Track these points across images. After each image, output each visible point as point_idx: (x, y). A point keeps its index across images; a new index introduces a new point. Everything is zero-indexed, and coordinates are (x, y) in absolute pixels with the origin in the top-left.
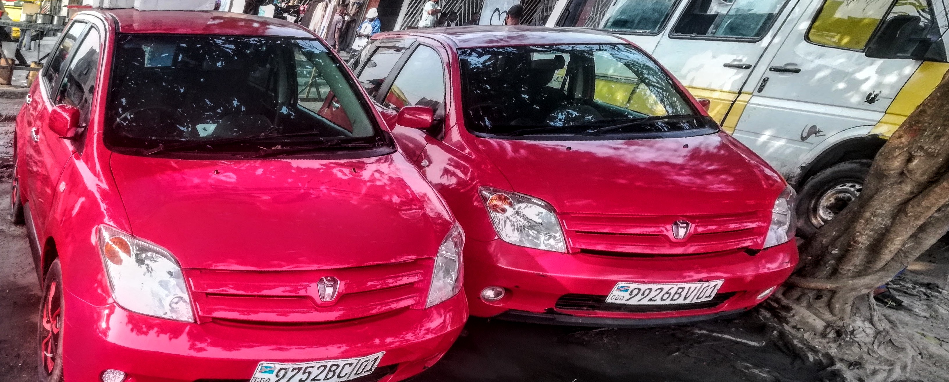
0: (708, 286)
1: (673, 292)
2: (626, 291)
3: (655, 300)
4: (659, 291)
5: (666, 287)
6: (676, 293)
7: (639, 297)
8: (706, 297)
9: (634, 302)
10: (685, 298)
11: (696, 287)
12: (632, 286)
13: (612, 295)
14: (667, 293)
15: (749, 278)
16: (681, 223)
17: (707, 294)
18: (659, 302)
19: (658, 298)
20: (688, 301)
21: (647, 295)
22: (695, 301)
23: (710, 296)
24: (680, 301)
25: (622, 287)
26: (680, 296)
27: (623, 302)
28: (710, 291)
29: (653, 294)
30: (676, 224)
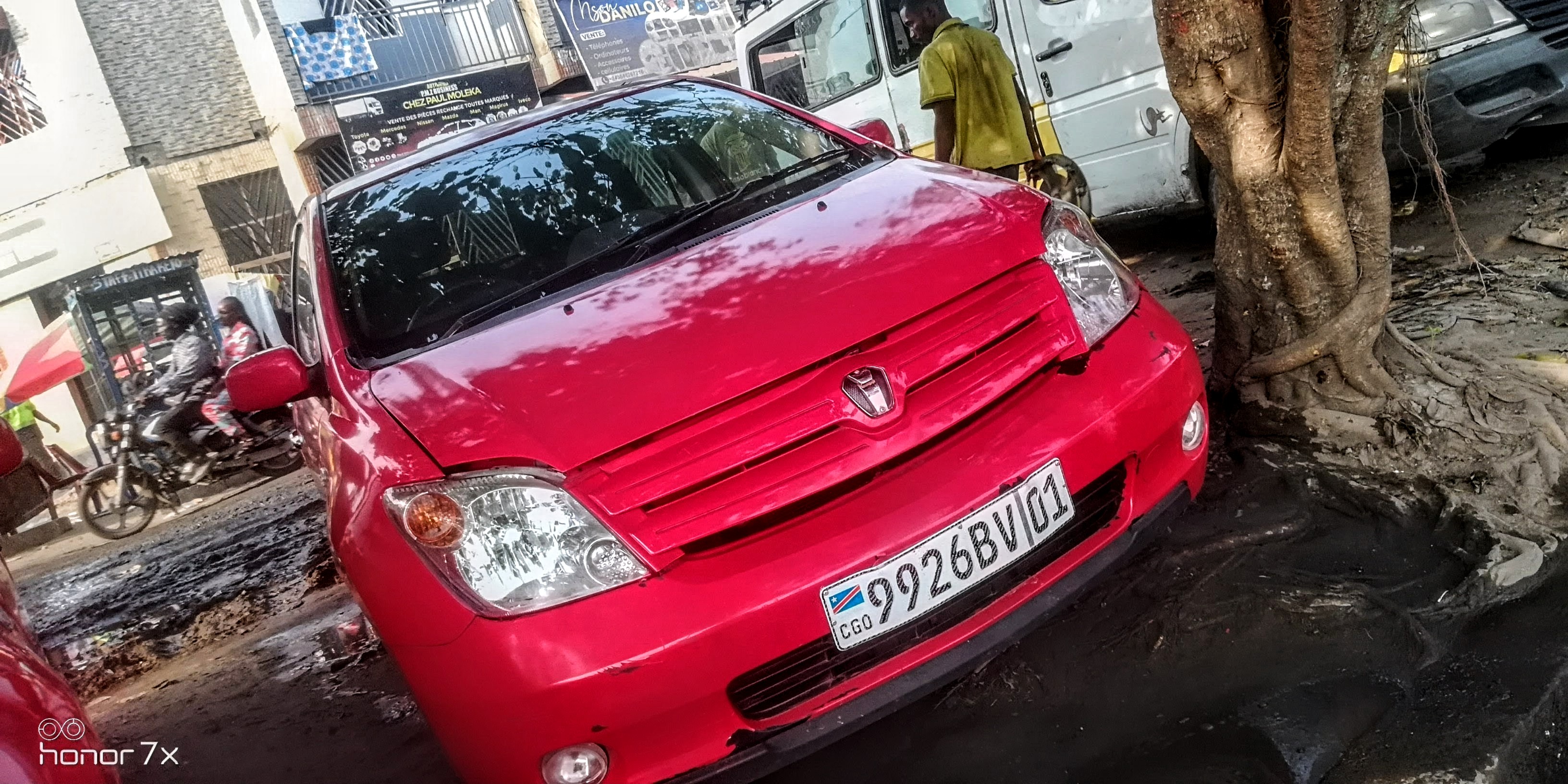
0: (1034, 491)
1: (965, 543)
2: (857, 599)
3: (948, 586)
4: (932, 560)
5: (941, 542)
6: (977, 545)
7: (901, 600)
8: (1056, 516)
9: (900, 616)
10: (1012, 545)
11: (1009, 508)
12: (862, 581)
13: (837, 628)
14: (955, 555)
15: (1111, 427)
16: (859, 377)
17: (1052, 509)
18: (959, 586)
19: (947, 574)
20: (1024, 548)
21: (916, 584)
22: (1039, 539)
23: (1063, 509)
24: (1006, 558)
25: (839, 596)
26: (992, 544)
27: (879, 629)
28: (1049, 499)
29: (926, 576)
30: (849, 384)
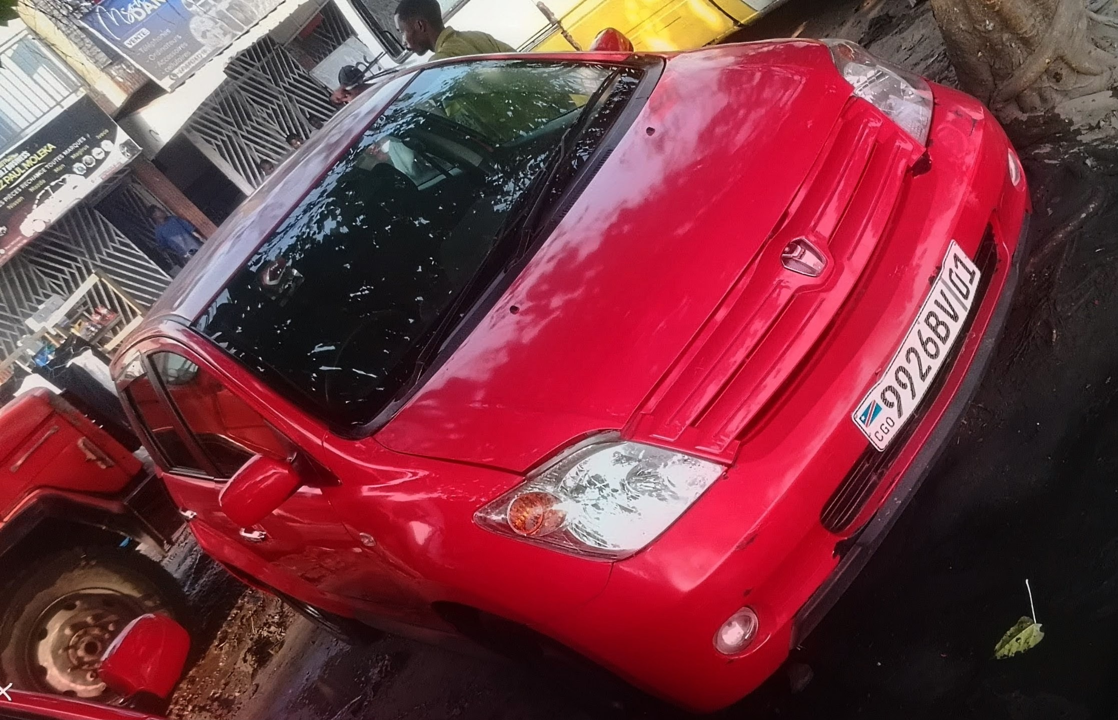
0: (951, 271)
1: (927, 333)
2: (878, 409)
3: (929, 368)
4: (912, 355)
5: (912, 340)
6: (934, 329)
7: (905, 394)
8: (971, 281)
9: (910, 405)
10: (955, 318)
11: (942, 292)
12: (874, 396)
13: (873, 436)
14: (924, 344)
15: (973, 198)
16: (791, 252)
17: (966, 277)
18: (936, 364)
19: (926, 361)
20: (963, 315)
21: (910, 378)
22: (968, 303)
23: (972, 274)
24: (955, 328)
25: (865, 414)
26: (943, 324)
27: (900, 423)
28: (961, 271)
29: (913, 368)
30: (786, 260)
